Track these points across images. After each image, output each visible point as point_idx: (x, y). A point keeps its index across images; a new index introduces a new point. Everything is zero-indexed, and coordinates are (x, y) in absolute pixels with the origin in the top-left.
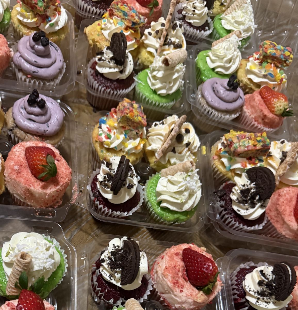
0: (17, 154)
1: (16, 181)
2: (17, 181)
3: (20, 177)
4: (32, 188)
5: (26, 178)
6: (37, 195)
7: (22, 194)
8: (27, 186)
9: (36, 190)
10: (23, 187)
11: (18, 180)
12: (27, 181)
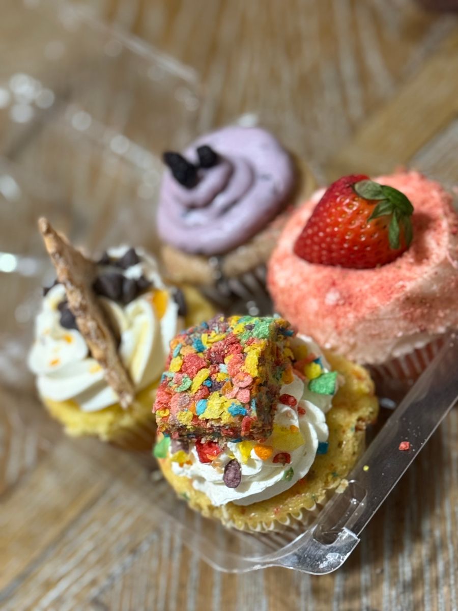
0: (296, 280)
1: (364, 319)
2: (368, 317)
3: (362, 303)
4: (410, 286)
5: (372, 288)
6: (435, 288)
7: (407, 329)
8: (395, 296)
9: (420, 280)
10: (392, 311)
11: (365, 311)
12: (383, 290)
